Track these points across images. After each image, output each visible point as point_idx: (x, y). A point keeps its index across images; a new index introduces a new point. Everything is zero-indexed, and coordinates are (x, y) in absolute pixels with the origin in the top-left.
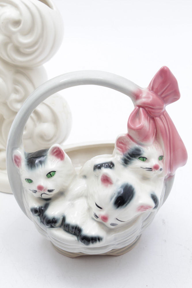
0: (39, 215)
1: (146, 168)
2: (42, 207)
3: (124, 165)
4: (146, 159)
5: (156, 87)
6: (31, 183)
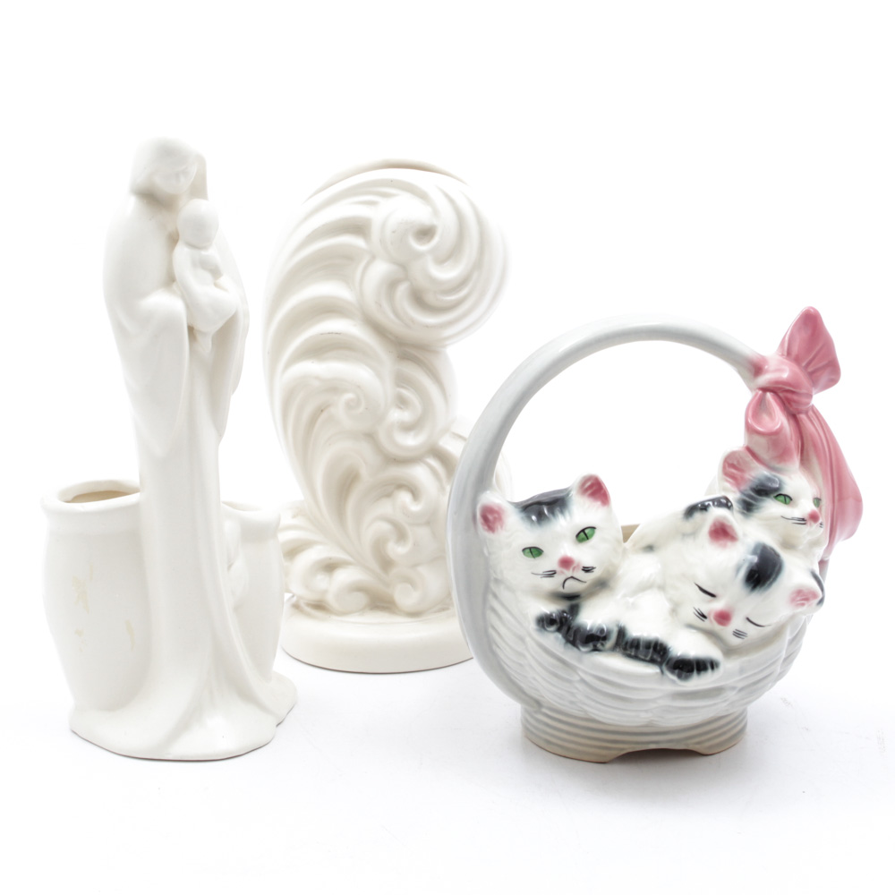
0: (559, 630)
1: (793, 519)
2: (564, 612)
3: (743, 513)
4: (791, 499)
5: (795, 350)
6: (537, 558)
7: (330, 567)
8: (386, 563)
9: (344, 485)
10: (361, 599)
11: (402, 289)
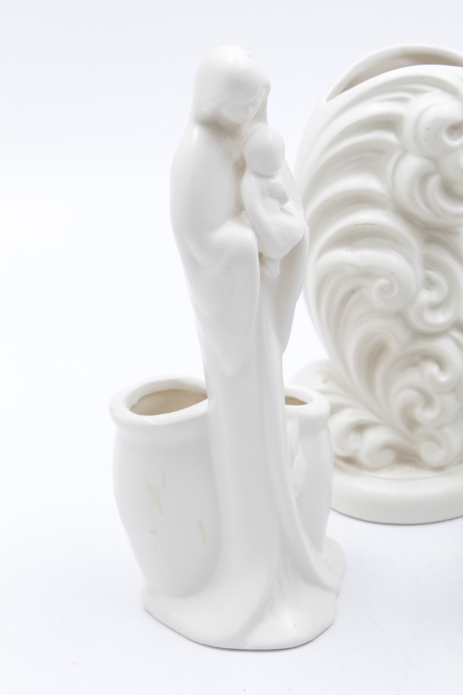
7: (360, 428)
8: (412, 424)
9: (373, 355)
10: (390, 455)
11: (434, 182)
